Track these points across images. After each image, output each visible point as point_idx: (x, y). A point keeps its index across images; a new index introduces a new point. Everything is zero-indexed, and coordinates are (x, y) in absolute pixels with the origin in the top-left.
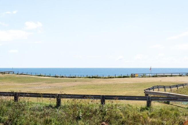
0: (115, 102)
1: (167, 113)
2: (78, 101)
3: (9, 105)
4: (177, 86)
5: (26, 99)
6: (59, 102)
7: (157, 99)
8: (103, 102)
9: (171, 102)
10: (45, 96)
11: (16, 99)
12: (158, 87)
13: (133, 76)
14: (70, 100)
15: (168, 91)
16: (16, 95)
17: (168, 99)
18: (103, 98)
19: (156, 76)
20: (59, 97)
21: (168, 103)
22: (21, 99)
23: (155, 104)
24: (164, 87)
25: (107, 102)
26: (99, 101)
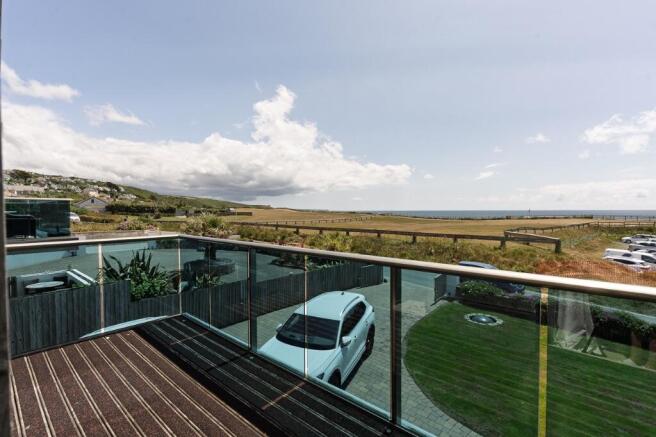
0: (467, 241)
1: (522, 254)
2: (432, 239)
3: (373, 240)
4: (552, 228)
5: (386, 236)
6: (414, 239)
7: (512, 240)
8: (455, 240)
9: (531, 243)
10: (402, 233)
11: (379, 236)
12: (525, 229)
13: (508, 218)
14: (424, 238)
15: (531, 233)
16: (379, 232)
17: (527, 240)
18: (456, 237)
19: (536, 218)
20: (415, 235)
21: (528, 244)
22: (382, 235)
23: (510, 245)
24: (534, 229)
25: (459, 241)
26: (451, 240)
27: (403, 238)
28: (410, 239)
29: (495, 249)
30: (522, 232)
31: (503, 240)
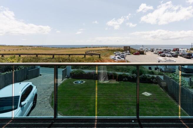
0: (74, 56)
1: (90, 59)
2: (60, 56)
3: (34, 58)
4: (98, 50)
5: (41, 56)
6: (53, 57)
7: (88, 55)
8: (69, 56)
9: (93, 56)
10: (48, 54)
11: (37, 56)
12: (91, 51)
13: (86, 48)
14: (58, 56)
15: (93, 52)
16: (37, 55)
17: (92, 54)
18: (70, 55)
19: (94, 48)
20: (53, 55)
21: (92, 56)
22: (39, 56)
23: (87, 56)
24: (94, 51)
25: (71, 56)
26: (68, 56)
27: (48, 56)
28: (52, 56)
29: (83, 58)
30: (90, 52)
31: (85, 55)
